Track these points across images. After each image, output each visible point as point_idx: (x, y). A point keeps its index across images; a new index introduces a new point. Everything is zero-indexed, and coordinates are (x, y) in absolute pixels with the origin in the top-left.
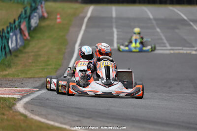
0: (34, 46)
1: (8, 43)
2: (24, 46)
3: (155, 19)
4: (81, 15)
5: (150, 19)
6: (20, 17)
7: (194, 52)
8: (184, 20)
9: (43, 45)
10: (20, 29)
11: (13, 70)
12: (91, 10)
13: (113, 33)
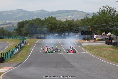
1: (14, 52)
2: (18, 52)
4: (35, 43)
5: (51, 44)
6: (18, 45)
7: (59, 53)
8: (60, 44)
9: (23, 52)
10: (18, 48)
11: (14, 59)
12: (38, 41)
13: (41, 48)
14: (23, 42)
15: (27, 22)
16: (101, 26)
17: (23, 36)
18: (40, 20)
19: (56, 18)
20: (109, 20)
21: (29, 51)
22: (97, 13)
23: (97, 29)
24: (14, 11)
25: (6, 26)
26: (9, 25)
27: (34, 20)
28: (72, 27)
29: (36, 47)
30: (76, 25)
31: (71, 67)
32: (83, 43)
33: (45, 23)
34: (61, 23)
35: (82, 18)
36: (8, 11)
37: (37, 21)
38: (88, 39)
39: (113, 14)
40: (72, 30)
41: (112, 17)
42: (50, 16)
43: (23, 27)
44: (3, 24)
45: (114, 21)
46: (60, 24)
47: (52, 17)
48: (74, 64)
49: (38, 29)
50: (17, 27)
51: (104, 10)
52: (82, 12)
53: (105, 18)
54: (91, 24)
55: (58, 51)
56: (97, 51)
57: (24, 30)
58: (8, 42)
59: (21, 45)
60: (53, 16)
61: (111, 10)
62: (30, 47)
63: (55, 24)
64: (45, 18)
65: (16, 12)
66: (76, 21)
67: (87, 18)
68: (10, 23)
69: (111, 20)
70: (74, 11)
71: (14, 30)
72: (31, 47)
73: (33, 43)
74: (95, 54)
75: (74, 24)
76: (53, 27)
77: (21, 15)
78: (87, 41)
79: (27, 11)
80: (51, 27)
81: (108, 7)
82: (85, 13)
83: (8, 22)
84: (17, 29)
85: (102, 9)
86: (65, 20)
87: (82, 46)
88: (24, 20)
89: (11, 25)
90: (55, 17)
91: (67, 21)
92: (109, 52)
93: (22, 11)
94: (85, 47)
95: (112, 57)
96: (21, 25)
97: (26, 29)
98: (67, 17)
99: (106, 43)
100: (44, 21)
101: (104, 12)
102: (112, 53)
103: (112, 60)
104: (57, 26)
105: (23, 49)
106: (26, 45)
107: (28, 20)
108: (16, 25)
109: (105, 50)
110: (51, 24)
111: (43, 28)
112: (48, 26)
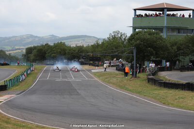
4: (43, 69)
10: (24, 75)
11: (18, 87)
13: (48, 75)
14: (30, 69)
15: (35, 48)
16: (112, 52)
17: (31, 62)
18: (49, 46)
19: (66, 43)
20: (120, 46)
22: (107, 39)
23: (107, 55)
25: (15, 52)
26: (17, 51)
27: (43, 45)
28: (82, 53)
30: (86, 50)
31: (76, 95)
32: (93, 69)
33: (54, 49)
34: (70, 48)
35: (93, 44)
36: (17, 37)
37: (46, 47)
38: (98, 66)
39: (124, 39)
41: (123, 43)
42: (60, 42)
43: (31, 53)
44: (12, 50)
45: (125, 46)
46: (70, 50)
47: (61, 42)
48: (79, 92)
49: (46, 55)
51: (115, 35)
52: (94, 37)
53: (115, 44)
54: (101, 50)
56: (106, 78)
57: (32, 56)
59: (27, 72)
61: (121, 35)
62: (37, 73)
63: (64, 50)
64: (54, 44)
66: (86, 47)
67: (98, 44)
68: (19, 49)
70: (86, 36)
73: (41, 69)
74: (104, 81)
76: (62, 53)
77: (30, 40)
79: (36, 37)
80: (60, 52)
81: (118, 32)
82: (97, 38)
83: (17, 47)
84: (25, 55)
85: (113, 35)
86: (75, 46)
87: (92, 73)
88: (33, 46)
89: (20, 51)
90: (64, 43)
92: (119, 79)
93: (32, 36)
94: (95, 74)
95: (121, 84)
96: (29, 51)
97: (35, 55)
98: (77, 43)
99: (117, 69)
100: (53, 47)
101: (114, 38)
102: (122, 80)
103: (121, 87)
104: (67, 51)
105: (29, 76)
106: (33, 72)
107: (36, 46)
108: (24, 51)
109: (115, 77)
110: (60, 50)
111: (52, 54)
112: (57, 52)
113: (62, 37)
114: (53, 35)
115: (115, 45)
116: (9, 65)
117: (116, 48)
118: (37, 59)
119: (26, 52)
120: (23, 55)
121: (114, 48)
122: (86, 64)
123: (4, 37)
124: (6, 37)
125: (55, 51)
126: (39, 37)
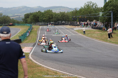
0: (31, 35)
1: (27, 35)
2: (29, 35)
3: (53, 29)
4: (39, 28)
10: (29, 32)
12: (41, 27)
14: (31, 28)
15: (31, 14)
18: (41, 13)
19: (52, 11)
20: (92, 12)
21: (37, 34)
22: (83, 7)
24: (20, 7)
26: (16, 17)
28: (64, 17)
29: (41, 31)
30: (67, 15)
32: (74, 28)
33: (45, 14)
35: (72, 11)
37: (39, 13)
40: (64, 19)
43: (28, 17)
44: (13, 16)
46: (56, 15)
50: (24, 18)
51: (88, 4)
54: (79, 14)
55: (58, 34)
57: (29, 20)
58: (19, 28)
60: (51, 9)
62: (36, 31)
63: (52, 15)
64: (45, 11)
65: (21, 8)
66: (67, 13)
67: (76, 10)
68: (18, 16)
69: (94, 11)
70: (61, 7)
71: (21, 20)
72: (38, 31)
75: (66, 14)
76: (50, 17)
78: (77, 27)
79: (29, 7)
80: (49, 17)
82: (69, 8)
83: (16, 15)
84: (24, 19)
86: (59, 12)
88: (29, 13)
89: (18, 17)
91: (61, 13)
93: (26, 7)
97: (31, 19)
99: (92, 28)
100: (44, 13)
104: (54, 16)
111: (44, 18)
112: (47, 17)
113: (46, 8)
114: (39, 6)
115: (89, 11)
116: (14, 25)
117: (90, 13)
118: (33, 21)
119: (25, 17)
120: (22, 19)
121: (89, 13)
122: (67, 25)
123: (7, 8)
124: (9, 8)
125: (46, 16)
126: (31, 8)
